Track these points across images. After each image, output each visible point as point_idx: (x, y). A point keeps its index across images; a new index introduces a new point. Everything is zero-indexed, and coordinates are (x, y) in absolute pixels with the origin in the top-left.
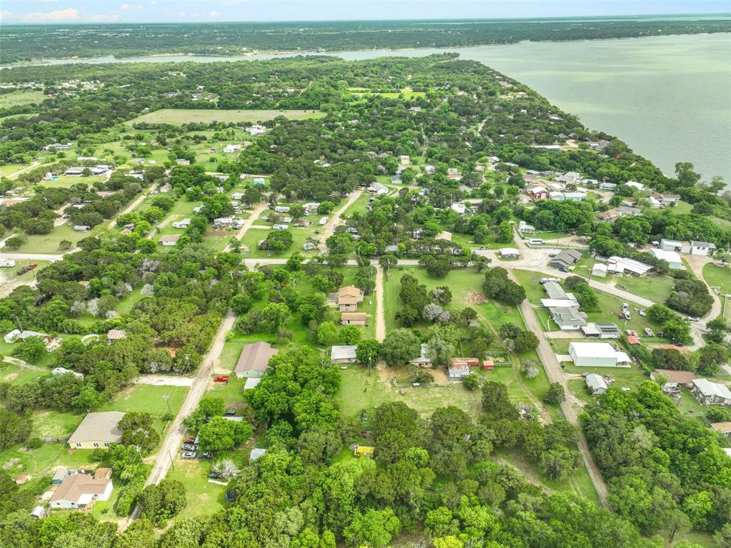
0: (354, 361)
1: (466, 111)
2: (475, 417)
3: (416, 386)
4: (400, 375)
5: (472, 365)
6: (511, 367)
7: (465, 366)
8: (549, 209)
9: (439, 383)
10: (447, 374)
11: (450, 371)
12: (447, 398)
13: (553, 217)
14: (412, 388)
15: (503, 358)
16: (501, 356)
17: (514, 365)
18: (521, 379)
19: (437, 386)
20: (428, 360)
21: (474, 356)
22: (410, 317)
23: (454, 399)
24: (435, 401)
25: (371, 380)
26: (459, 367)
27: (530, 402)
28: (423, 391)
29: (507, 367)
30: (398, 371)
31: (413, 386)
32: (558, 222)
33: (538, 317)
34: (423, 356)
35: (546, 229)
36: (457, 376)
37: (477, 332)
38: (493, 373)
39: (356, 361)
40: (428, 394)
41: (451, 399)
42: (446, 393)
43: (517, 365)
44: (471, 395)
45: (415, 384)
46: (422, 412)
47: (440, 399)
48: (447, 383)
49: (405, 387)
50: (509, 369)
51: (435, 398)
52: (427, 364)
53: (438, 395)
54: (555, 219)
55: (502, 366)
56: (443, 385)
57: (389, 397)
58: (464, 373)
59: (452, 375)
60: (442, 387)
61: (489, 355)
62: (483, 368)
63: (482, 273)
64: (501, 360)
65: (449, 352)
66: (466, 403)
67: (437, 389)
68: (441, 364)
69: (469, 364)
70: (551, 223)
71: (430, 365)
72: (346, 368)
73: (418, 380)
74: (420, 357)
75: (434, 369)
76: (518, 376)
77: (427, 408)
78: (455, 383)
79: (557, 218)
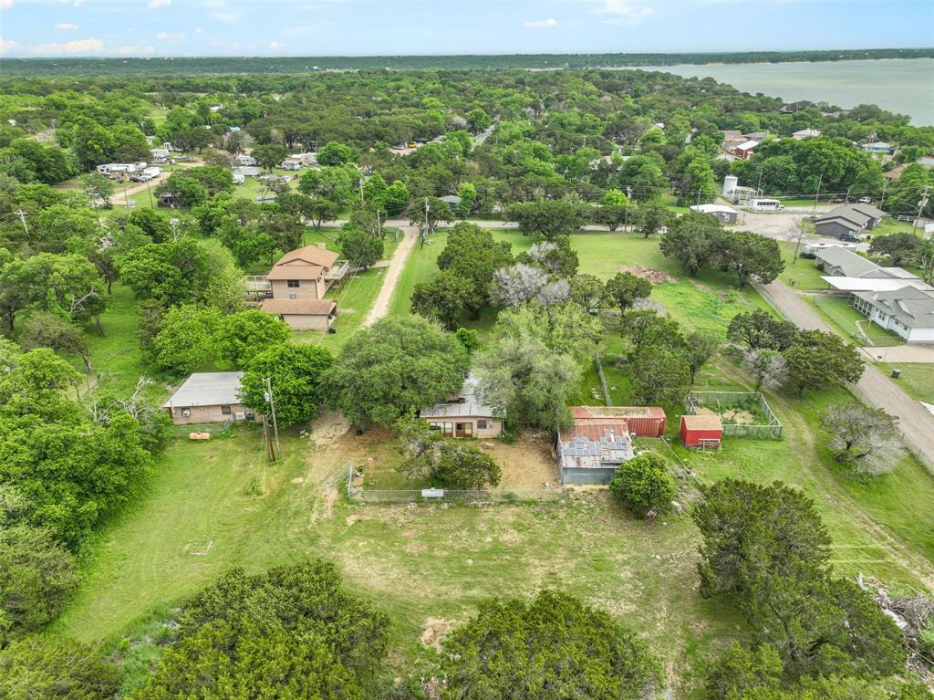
0: (241, 414)
1: (611, 85)
2: (665, 639)
3: (432, 500)
4: (381, 461)
5: (641, 431)
6: (779, 438)
7: (618, 432)
8: (786, 152)
9: (523, 490)
10: (552, 457)
11: (564, 446)
12: (545, 551)
13: (793, 166)
14: (412, 506)
15: (745, 413)
16: (739, 406)
17: (789, 432)
18: (830, 481)
19: (510, 500)
20: (488, 412)
21: (649, 401)
22: (449, 295)
23: (573, 553)
24: (497, 560)
25: (268, 479)
26: (595, 433)
27: (901, 573)
28: (455, 518)
29: (767, 438)
30: (380, 448)
31: (420, 501)
32: (806, 174)
33: (825, 315)
34: (470, 399)
35: (779, 192)
36: (588, 462)
37: (658, 328)
38: (721, 459)
39: (250, 418)
40: (472, 530)
41: (562, 553)
42: (544, 530)
43: (799, 432)
44: (646, 541)
45: (426, 493)
46: (430, 610)
47: (518, 551)
48: (550, 490)
49: (388, 504)
50: (778, 446)
51: (497, 549)
52: (482, 425)
53: (511, 537)
54: (798, 172)
55: (749, 436)
56: (534, 496)
57: (313, 540)
58: (614, 456)
59: (568, 462)
60: (530, 503)
61: (696, 404)
62: (683, 438)
63: (653, 239)
64: (743, 419)
65: (561, 379)
66: (626, 574)
67: (509, 514)
68: (535, 426)
69: (632, 425)
70: (792, 178)
71: (495, 429)
72: (207, 436)
73: (438, 478)
74: (461, 401)
75: (509, 441)
76: (815, 471)
77: (457, 594)
78: (578, 489)
79: (804, 168)
